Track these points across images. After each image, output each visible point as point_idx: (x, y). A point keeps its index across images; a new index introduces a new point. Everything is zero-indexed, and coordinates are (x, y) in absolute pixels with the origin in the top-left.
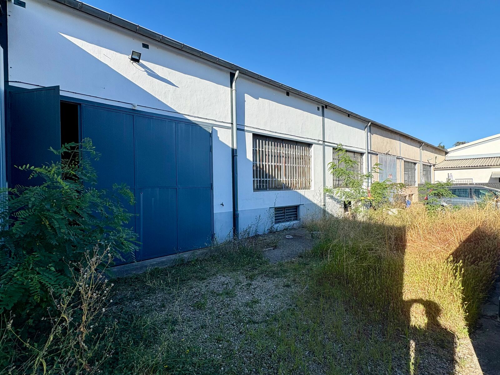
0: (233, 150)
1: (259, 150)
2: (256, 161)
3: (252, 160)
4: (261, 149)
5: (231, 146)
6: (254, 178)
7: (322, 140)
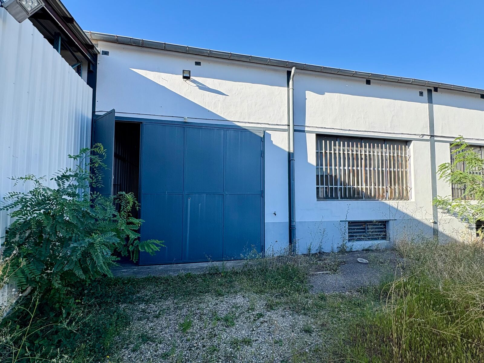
0: (289, 153)
1: (326, 153)
2: (322, 165)
3: (315, 164)
4: (328, 152)
5: (287, 150)
6: (318, 184)
7: (429, 134)
